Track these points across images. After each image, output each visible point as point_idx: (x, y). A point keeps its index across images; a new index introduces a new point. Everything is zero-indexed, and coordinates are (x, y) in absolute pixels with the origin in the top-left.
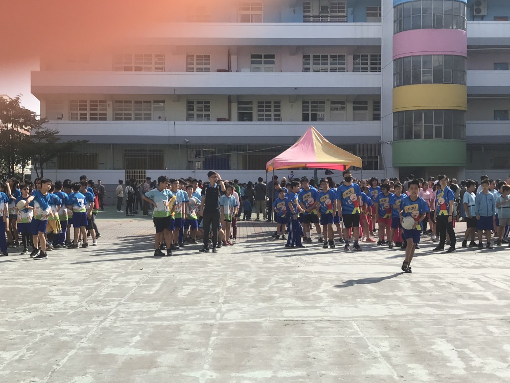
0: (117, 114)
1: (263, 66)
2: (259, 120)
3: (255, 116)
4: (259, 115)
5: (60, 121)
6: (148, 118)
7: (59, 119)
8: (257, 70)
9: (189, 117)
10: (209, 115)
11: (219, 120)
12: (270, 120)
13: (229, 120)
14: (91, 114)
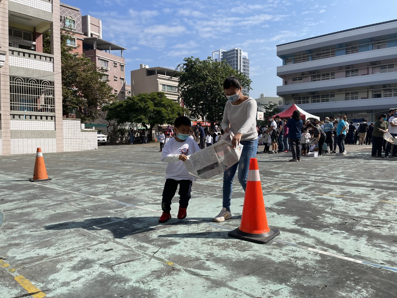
0: (313, 100)
1: (387, 69)
2: (385, 97)
3: (382, 95)
4: (385, 95)
5: (288, 105)
6: (327, 101)
7: (287, 104)
8: (384, 72)
9: (346, 99)
10: (357, 97)
11: (362, 98)
12: (391, 96)
13: (368, 98)
14: (303, 101)
